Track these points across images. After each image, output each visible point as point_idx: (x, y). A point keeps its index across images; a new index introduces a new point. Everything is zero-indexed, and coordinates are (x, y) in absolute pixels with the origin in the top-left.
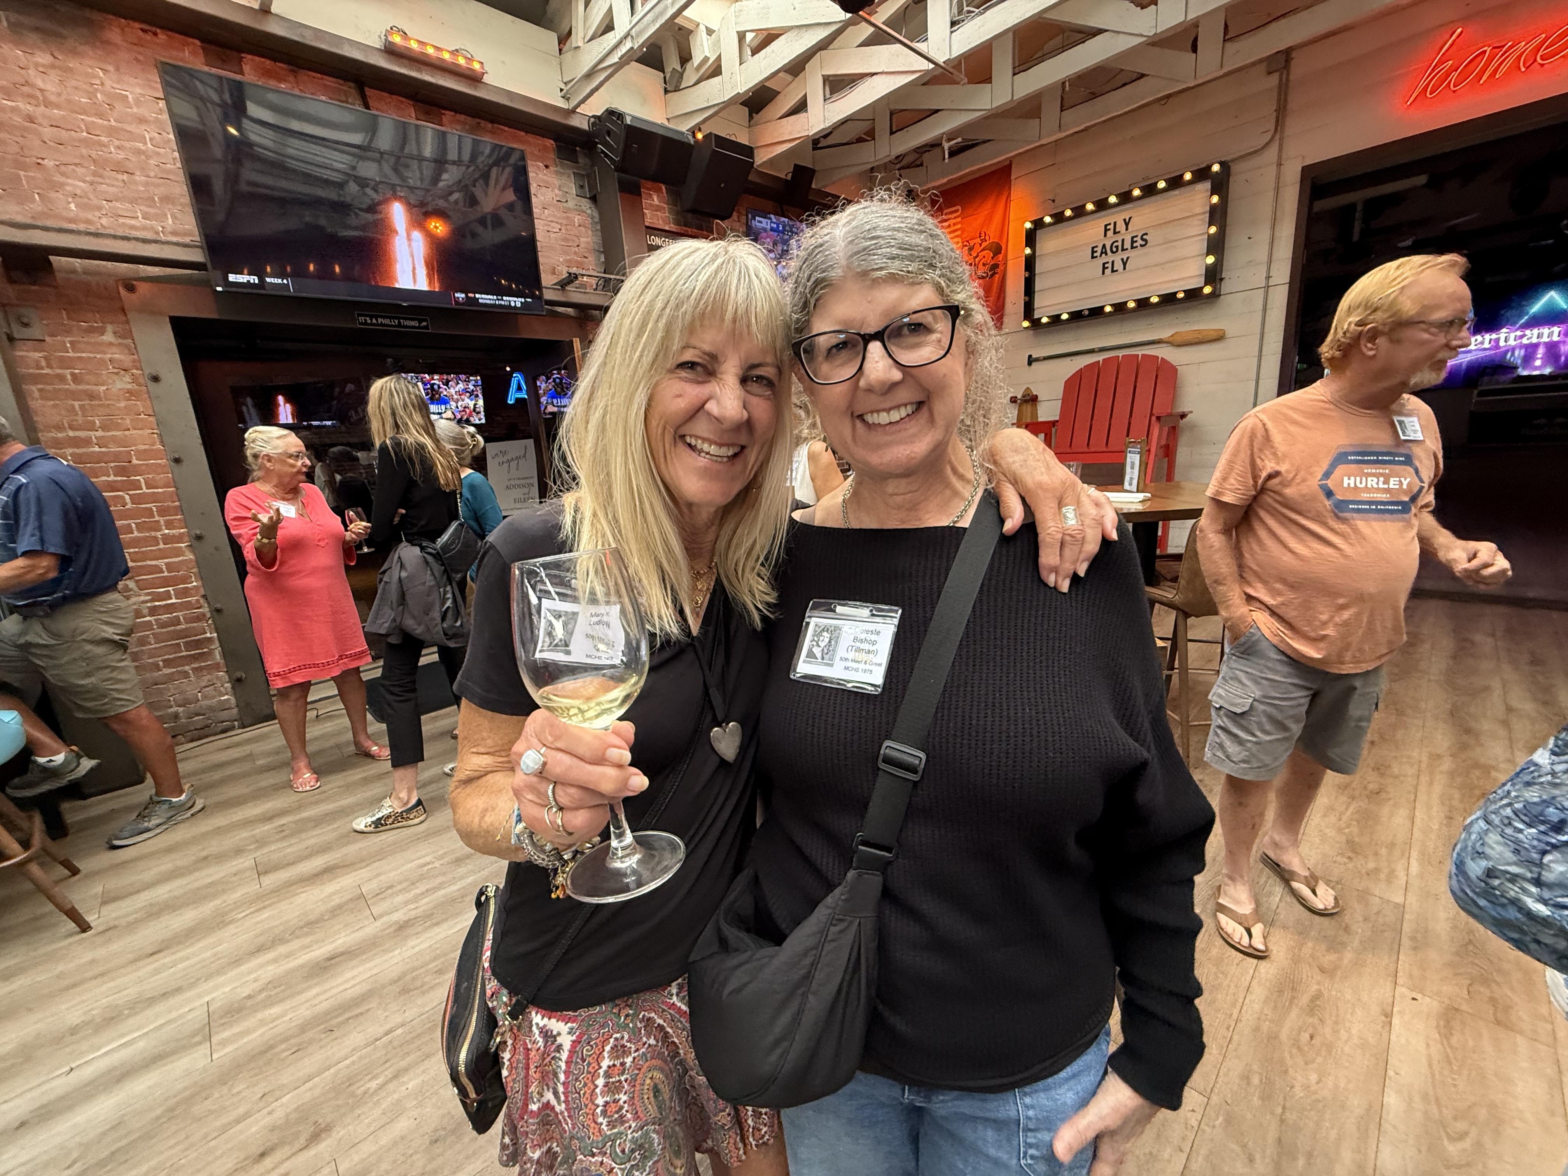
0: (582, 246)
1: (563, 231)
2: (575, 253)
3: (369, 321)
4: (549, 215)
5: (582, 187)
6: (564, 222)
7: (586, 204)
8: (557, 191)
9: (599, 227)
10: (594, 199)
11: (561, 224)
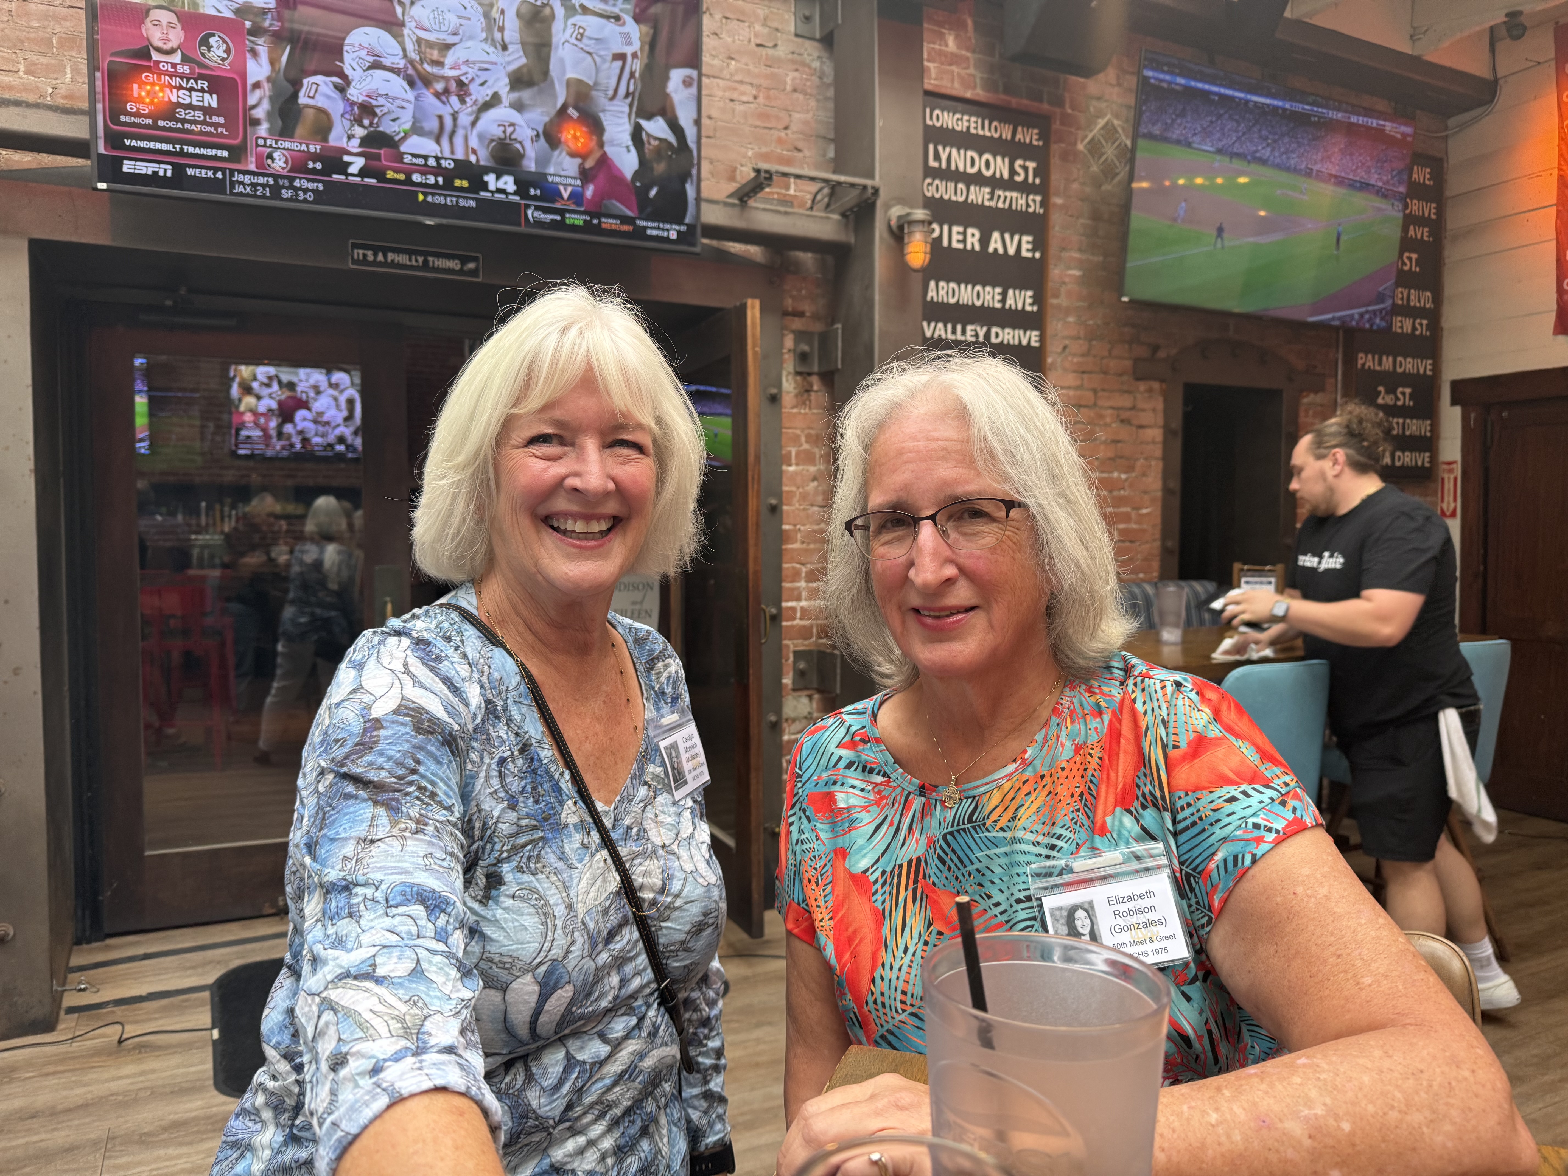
0: (794, 127)
1: (761, 100)
2: (780, 141)
3: (371, 258)
4: (737, 70)
5: (807, 19)
6: (765, 83)
7: (811, 52)
8: (758, 27)
9: (831, 93)
10: (827, 41)
11: (759, 87)
